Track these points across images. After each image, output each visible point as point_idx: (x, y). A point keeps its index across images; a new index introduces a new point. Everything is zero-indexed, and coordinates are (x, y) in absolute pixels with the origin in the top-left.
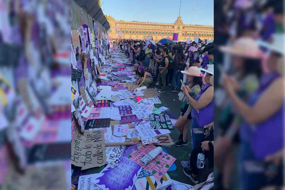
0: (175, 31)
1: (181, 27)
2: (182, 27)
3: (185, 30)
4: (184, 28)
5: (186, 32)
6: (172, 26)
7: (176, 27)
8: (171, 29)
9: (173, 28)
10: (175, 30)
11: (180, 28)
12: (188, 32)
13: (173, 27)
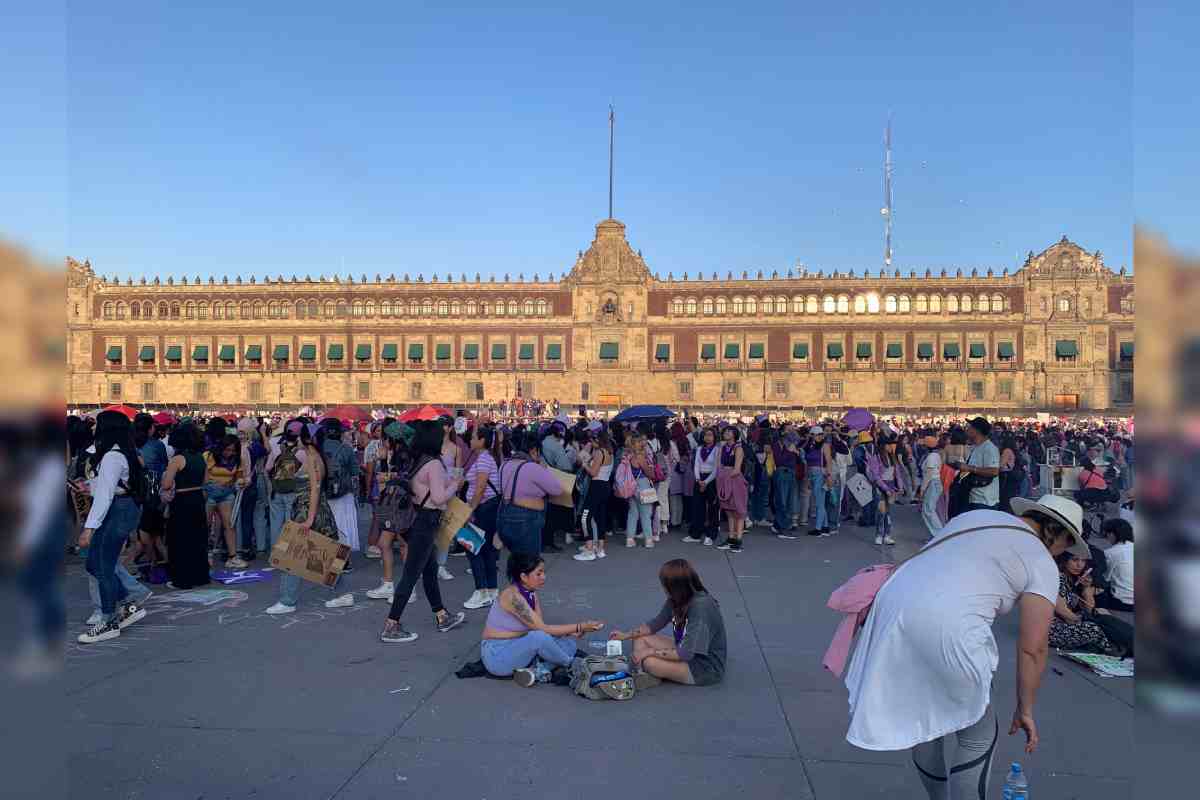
0: (576, 332)
1: (634, 301)
2: (642, 302)
3: (674, 321)
4: (658, 302)
5: (686, 337)
6: (548, 296)
7: (585, 303)
8: (542, 317)
9: (556, 313)
10: (577, 325)
11: (625, 309)
12: (703, 339)
13: (561, 303)
